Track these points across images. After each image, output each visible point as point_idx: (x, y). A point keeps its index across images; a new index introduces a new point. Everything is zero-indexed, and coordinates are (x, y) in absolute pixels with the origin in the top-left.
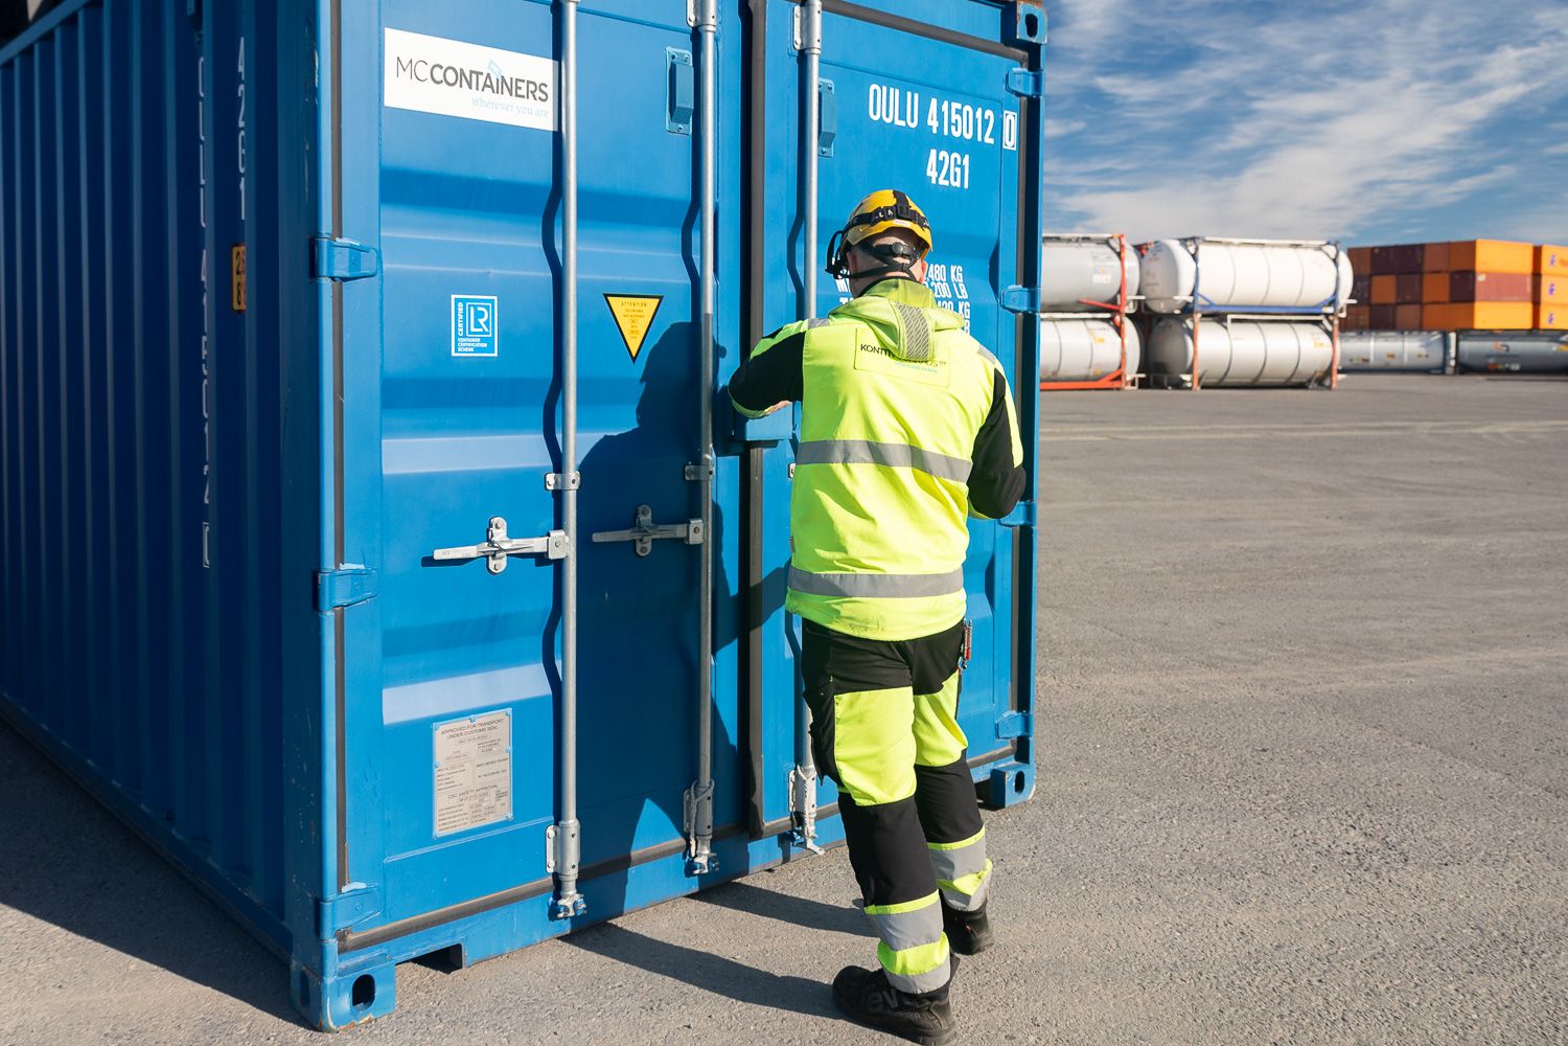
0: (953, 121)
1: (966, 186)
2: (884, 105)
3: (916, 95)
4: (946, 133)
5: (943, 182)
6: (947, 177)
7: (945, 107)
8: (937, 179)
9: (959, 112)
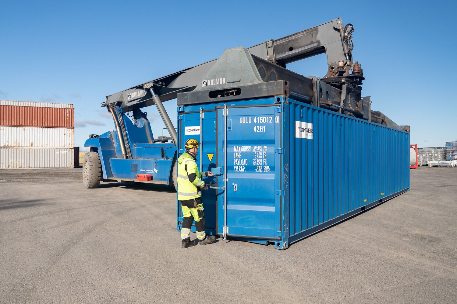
0: (260, 120)
1: (264, 131)
2: (243, 120)
3: (251, 118)
4: (259, 122)
5: (258, 131)
6: (259, 130)
7: (258, 118)
8: (257, 131)
9: (262, 118)
